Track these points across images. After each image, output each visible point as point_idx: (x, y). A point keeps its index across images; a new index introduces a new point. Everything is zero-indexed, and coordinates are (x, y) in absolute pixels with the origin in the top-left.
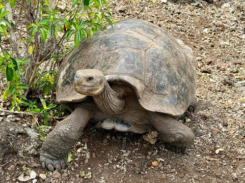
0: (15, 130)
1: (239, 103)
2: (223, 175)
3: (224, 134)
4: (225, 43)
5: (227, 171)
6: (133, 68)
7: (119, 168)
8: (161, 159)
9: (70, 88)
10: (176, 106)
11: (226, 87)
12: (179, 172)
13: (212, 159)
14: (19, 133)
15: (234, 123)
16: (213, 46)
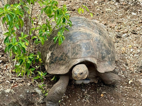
0: (30, 91)
1: (129, 49)
2: (137, 96)
3: (128, 70)
4: (108, 9)
5: (138, 93)
6: (90, 52)
7: (86, 102)
8: (104, 92)
9: (54, 65)
10: (111, 65)
11: (119, 39)
12: (115, 98)
13: (128, 88)
14: (32, 93)
15: (131, 62)
16: (103, 13)
